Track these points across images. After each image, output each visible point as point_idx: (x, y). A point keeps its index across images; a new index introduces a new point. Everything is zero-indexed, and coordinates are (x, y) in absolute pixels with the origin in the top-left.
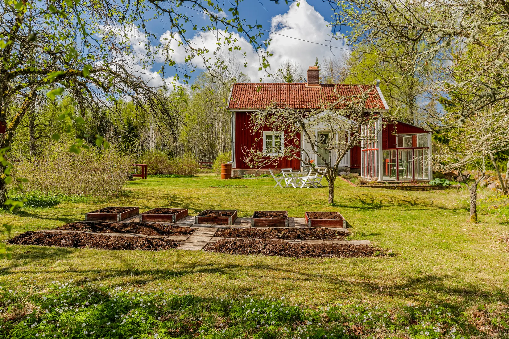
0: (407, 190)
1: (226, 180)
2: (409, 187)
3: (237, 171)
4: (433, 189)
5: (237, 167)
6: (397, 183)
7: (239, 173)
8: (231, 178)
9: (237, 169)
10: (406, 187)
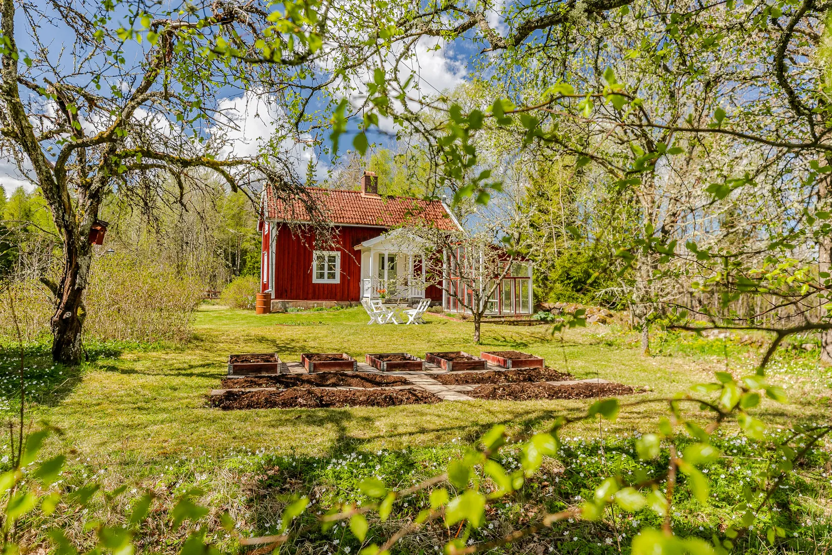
0: (514, 325)
1: (265, 315)
2: (517, 321)
3: (277, 303)
4: (540, 324)
5: (276, 298)
6: (500, 317)
7: (280, 305)
8: (270, 312)
9: (278, 301)
10: (513, 322)
